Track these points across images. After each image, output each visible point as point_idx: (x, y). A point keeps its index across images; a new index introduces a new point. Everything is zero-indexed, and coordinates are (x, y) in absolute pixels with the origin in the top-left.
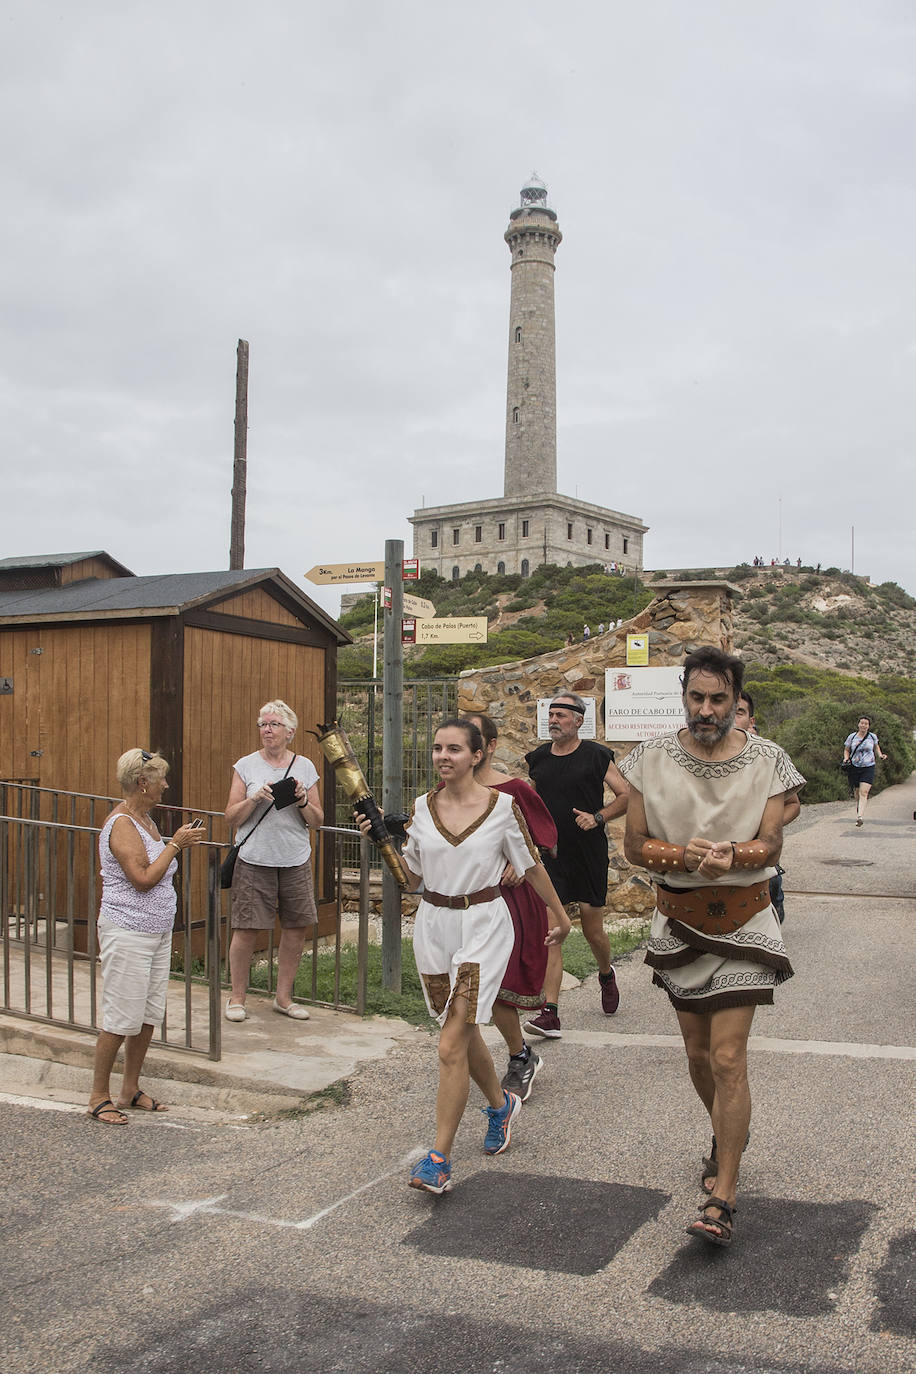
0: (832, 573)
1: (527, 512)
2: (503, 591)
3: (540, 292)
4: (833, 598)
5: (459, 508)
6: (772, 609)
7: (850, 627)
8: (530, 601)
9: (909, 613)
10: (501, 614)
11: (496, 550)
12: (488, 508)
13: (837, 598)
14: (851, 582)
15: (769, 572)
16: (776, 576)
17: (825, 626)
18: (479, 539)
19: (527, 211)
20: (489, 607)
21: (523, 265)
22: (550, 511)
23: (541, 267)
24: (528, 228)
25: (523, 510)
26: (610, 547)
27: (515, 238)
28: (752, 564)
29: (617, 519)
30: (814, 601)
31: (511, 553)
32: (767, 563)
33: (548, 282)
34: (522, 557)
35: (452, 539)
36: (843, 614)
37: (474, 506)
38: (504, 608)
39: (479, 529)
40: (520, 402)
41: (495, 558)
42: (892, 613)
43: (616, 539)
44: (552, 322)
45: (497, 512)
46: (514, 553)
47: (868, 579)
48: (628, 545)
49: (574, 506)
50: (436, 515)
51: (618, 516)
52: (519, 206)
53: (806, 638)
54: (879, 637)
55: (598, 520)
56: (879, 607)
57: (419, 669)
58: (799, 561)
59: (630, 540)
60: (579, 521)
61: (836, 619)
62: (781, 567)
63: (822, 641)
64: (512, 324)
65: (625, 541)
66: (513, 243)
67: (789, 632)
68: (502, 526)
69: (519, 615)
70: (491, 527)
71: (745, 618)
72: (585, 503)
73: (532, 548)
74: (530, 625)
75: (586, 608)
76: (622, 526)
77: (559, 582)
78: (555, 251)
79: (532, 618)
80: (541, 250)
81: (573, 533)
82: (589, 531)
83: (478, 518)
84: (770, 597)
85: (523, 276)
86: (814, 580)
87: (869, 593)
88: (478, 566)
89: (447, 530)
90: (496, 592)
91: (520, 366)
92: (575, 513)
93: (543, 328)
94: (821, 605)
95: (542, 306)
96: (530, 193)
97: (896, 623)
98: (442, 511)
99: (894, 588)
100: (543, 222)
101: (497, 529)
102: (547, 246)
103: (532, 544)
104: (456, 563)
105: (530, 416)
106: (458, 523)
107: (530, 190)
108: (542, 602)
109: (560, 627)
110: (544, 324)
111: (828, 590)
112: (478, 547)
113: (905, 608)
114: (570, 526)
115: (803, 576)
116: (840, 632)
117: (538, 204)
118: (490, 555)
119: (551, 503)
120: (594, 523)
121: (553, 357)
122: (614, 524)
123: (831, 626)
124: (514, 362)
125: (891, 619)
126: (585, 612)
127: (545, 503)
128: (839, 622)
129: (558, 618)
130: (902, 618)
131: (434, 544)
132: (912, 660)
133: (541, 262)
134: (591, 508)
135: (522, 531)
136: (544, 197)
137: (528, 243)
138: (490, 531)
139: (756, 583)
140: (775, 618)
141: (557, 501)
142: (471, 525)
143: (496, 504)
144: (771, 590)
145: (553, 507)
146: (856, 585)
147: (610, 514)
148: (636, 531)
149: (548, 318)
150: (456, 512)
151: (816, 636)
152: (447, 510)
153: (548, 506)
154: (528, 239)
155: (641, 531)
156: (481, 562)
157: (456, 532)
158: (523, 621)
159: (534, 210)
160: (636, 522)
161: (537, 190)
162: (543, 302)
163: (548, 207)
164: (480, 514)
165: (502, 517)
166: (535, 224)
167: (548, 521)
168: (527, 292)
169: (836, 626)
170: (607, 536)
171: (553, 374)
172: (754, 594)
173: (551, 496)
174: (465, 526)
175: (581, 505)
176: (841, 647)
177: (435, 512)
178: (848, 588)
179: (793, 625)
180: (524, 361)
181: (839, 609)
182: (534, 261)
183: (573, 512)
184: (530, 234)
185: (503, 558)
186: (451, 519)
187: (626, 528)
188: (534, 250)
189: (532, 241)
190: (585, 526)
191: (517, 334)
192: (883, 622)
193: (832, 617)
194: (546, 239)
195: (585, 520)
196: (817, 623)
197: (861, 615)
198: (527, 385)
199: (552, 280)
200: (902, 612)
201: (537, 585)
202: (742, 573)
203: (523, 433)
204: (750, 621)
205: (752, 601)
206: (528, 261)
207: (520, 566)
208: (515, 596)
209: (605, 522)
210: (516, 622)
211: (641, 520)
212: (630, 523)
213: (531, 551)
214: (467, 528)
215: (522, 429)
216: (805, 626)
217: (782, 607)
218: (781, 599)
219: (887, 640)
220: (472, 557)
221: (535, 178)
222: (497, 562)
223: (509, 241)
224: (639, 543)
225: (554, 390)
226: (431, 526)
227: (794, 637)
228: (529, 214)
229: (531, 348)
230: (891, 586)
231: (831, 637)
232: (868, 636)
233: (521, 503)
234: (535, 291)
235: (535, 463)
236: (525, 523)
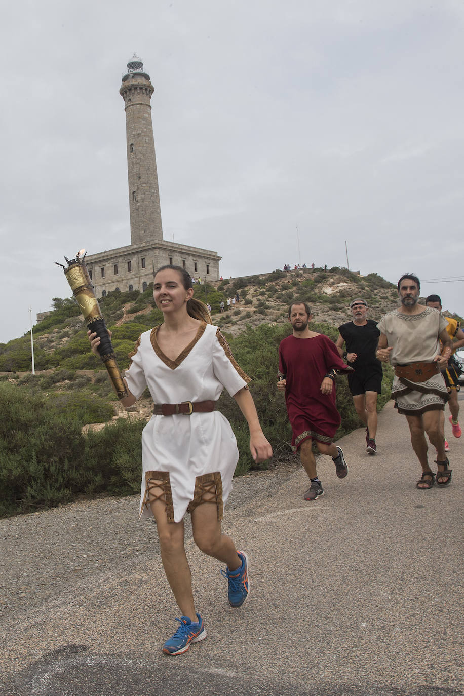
0: (335, 270)
1: (143, 253)
2: (128, 301)
3: (143, 122)
4: (336, 285)
5: (104, 255)
6: (296, 295)
7: (348, 302)
8: (143, 305)
9: (386, 290)
10: (125, 315)
11: (127, 278)
12: (120, 253)
13: (338, 285)
14: (347, 275)
15: (294, 274)
16: (298, 275)
17: (331, 303)
18: (116, 272)
19: (131, 75)
20: (118, 312)
21: (131, 107)
22: (157, 251)
23: (142, 107)
24: (132, 85)
25: (141, 252)
26: (198, 270)
27: (126, 92)
28: (282, 270)
29: (201, 253)
30: (323, 289)
31: (135, 279)
32: (292, 268)
33: (147, 116)
34: (142, 281)
35: (101, 274)
36: (343, 294)
37: (112, 252)
38: (127, 311)
39: (116, 266)
40: (136, 188)
41: (127, 283)
42: (375, 291)
43: (201, 265)
44: (152, 139)
45: (125, 255)
46: (138, 279)
47: (359, 273)
48: (210, 268)
49: (172, 247)
50: (90, 260)
51: (202, 251)
52: (127, 73)
53: (319, 312)
55: (189, 254)
56: (367, 288)
57: (64, 353)
58: (313, 265)
59: (210, 265)
60: (176, 256)
61: (339, 298)
62: (301, 269)
63: (330, 312)
64: (128, 142)
65: (208, 267)
66: (125, 95)
68: (129, 263)
69: (135, 315)
70: (123, 264)
71: (279, 303)
72: (179, 245)
73: (148, 274)
74: (141, 319)
76: (205, 258)
78: (150, 98)
79: (142, 315)
80: (141, 97)
82: (184, 261)
83: (115, 260)
84: (295, 288)
85: (132, 114)
86: (322, 275)
87: (360, 280)
88: (117, 289)
89: (97, 269)
90: (124, 302)
91: (135, 167)
92: (174, 251)
93: (146, 143)
94: (329, 291)
96: (132, 65)
97: (379, 297)
98: (94, 257)
99: (375, 277)
100: (142, 81)
101: (126, 266)
102: (145, 95)
103: (148, 272)
104: (104, 289)
105: (143, 196)
106: (103, 264)
107: (133, 63)
108: (150, 306)
109: (159, 319)
110: (147, 141)
111: (332, 280)
112: (116, 277)
113: (384, 287)
114: (171, 258)
115: (316, 274)
116: (342, 305)
117: (138, 71)
118: (125, 281)
119: (157, 245)
120: (187, 256)
121: (154, 159)
122: (199, 256)
123: (335, 303)
124: (131, 165)
125: (375, 295)
127: (153, 246)
128: (341, 300)
130: (383, 293)
133: (142, 104)
134: (184, 247)
135: (141, 264)
136: (141, 67)
137: (133, 94)
138: (122, 268)
139: (285, 281)
141: (161, 244)
142: (111, 264)
143: (125, 250)
144: (295, 284)
145: (159, 248)
146: (352, 277)
147: (196, 250)
148: (214, 260)
149: (149, 136)
150: (101, 257)
151: (326, 309)
152: (96, 257)
153: (155, 248)
154: (133, 91)
155: (217, 259)
156: (118, 286)
157: (103, 269)
158: (137, 318)
159: (135, 75)
160: (214, 254)
161: (136, 63)
162: (145, 128)
163: (144, 72)
164: (116, 257)
165: (129, 257)
166: (137, 82)
167: (156, 257)
168: (135, 122)
169: (339, 302)
170: (195, 264)
171: (155, 170)
172: (284, 288)
173: (157, 241)
174: (108, 265)
175: (177, 246)
176: (343, 315)
177: (89, 258)
178: (346, 278)
180: (137, 163)
181: (341, 292)
182: (138, 104)
183: (172, 250)
184: (134, 89)
185: (131, 282)
186: (99, 262)
187: (207, 258)
188: (137, 98)
189: (136, 93)
190: (181, 259)
191: (131, 148)
192: (370, 297)
193: (336, 297)
194: (144, 91)
195: (180, 255)
196: (326, 301)
197: (355, 294)
198: (140, 178)
199: (150, 115)
200: (382, 290)
201: (149, 295)
202: (276, 276)
203: (139, 206)
204: (281, 304)
205: (284, 292)
206: (134, 105)
207: (142, 286)
208: (135, 304)
209: (193, 255)
210: (133, 319)
211: (216, 253)
212: (209, 255)
213: (148, 276)
214: (109, 266)
215: (139, 204)
216: (318, 304)
217: (303, 294)
218: (302, 289)
219: (374, 308)
220: (113, 284)
221: (135, 56)
222: (128, 285)
223: (122, 94)
224: (217, 267)
225: (156, 179)
226: (88, 267)
228: (133, 77)
229: (140, 156)
230: (374, 275)
231: (336, 309)
233: (140, 248)
234: (140, 122)
235: (148, 224)
236: (143, 260)
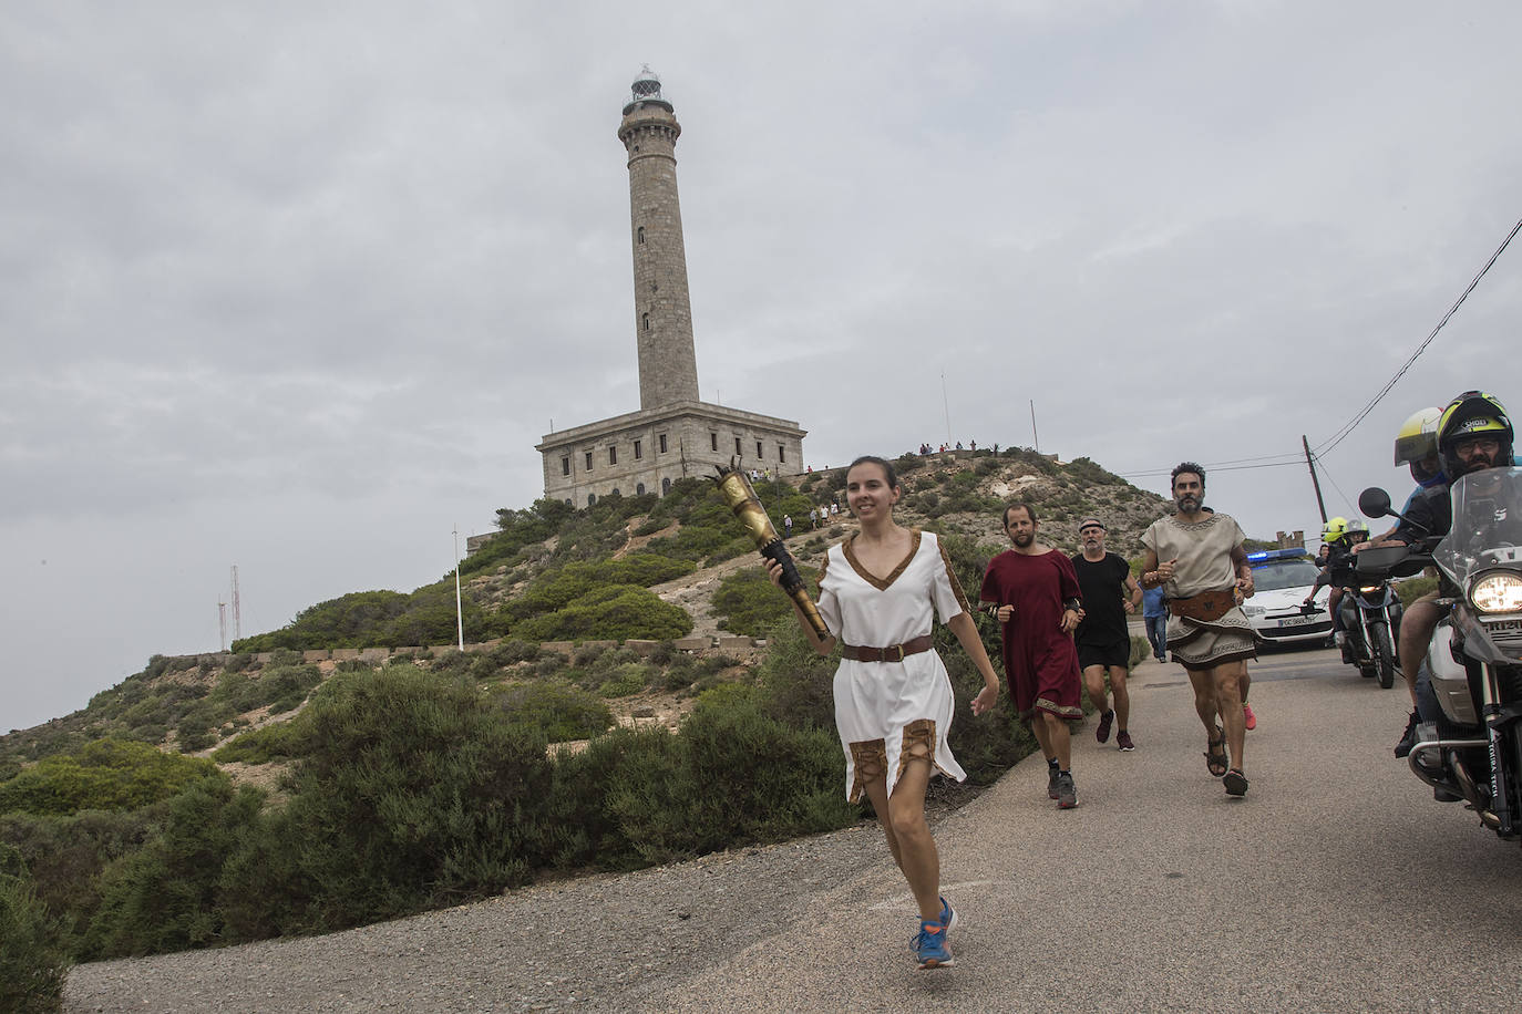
0: (1013, 453)
1: (664, 424)
2: (636, 514)
3: (661, 188)
4: (1016, 480)
5: (590, 429)
6: (942, 500)
8: (663, 521)
9: (1107, 488)
10: (630, 539)
11: (634, 471)
12: (622, 425)
13: (1019, 480)
14: (1035, 462)
15: (938, 460)
16: (947, 463)
18: (613, 460)
19: (639, 104)
20: (617, 534)
21: (639, 161)
22: (688, 421)
23: (660, 161)
24: (642, 122)
25: (658, 423)
26: (763, 455)
27: (630, 134)
28: (918, 453)
29: (769, 425)
30: (993, 487)
31: (649, 473)
32: (936, 450)
33: (669, 177)
34: (662, 476)
35: (585, 465)
37: (606, 425)
38: (633, 532)
39: (613, 450)
40: (649, 306)
41: (633, 480)
42: (1087, 490)
43: (770, 446)
44: (677, 219)
45: (630, 429)
46: (653, 472)
47: (1056, 457)
48: (785, 452)
49: (716, 414)
50: (565, 439)
51: (771, 422)
52: (632, 100)
53: (986, 528)
54: (1075, 518)
55: (746, 427)
56: (1071, 485)
57: (518, 611)
58: (973, 444)
59: (786, 447)
60: (724, 429)
62: (953, 452)
64: (633, 225)
65: (781, 449)
66: (628, 140)
67: (965, 523)
68: (637, 444)
69: (648, 539)
70: (626, 446)
71: (912, 514)
72: (728, 409)
73: (673, 464)
74: (660, 547)
75: (724, 521)
76: (776, 433)
77: (698, 497)
78: (674, 144)
79: (662, 539)
80: (657, 144)
81: (718, 444)
82: (737, 440)
83: (611, 438)
84: (941, 487)
85: (641, 173)
86: (992, 463)
87: (1059, 471)
88: (616, 491)
89: (578, 455)
90: (628, 515)
91: (646, 268)
92: (719, 421)
93: (667, 226)
94: (1002, 490)
95: (665, 202)
96: (640, 87)
97: (1094, 502)
98: (572, 434)
99: (1087, 464)
100: (660, 115)
101: (633, 448)
102: (665, 138)
103: (672, 460)
104: (591, 490)
105: (662, 321)
106: (589, 445)
107: (642, 83)
108: (677, 522)
109: (693, 546)
110: (668, 221)
111: (1008, 471)
112: (614, 469)
113: (1102, 483)
114: (714, 436)
115: (978, 461)
117: (652, 97)
118: (629, 478)
119: (688, 411)
120: (743, 431)
121: (682, 256)
122: (765, 431)
124: (640, 265)
125: (1087, 497)
126: (722, 526)
127: (682, 413)
129: (690, 536)
130: (1100, 494)
131: (566, 472)
132: (1116, 541)
133: (659, 156)
134: (738, 415)
135: (659, 446)
136: (658, 90)
137: (643, 138)
138: (625, 451)
139: (924, 474)
140: (947, 509)
141: (696, 409)
142: (604, 447)
143: (629, 419)
144: (941, 479)
145: (692, 416)
146: (1045, 465)
147: (760, 419)
148: (792, 436)
149: (671, 214)
150: (586, 434)
152: (576, 433)
153: (686, 416)
154: (643, 133)
155: (798, 436)
156: (617, 487)
157: (589, 456)
158: (651, 544)
159: (647, 104)
160: (792, 426)
161: (649, 82)
162: (666, 198)
163: (662, 99)
164: (613, 433)
165: (636, 433)
166: (649, 117)
167: (687, 432)
168: (646, 189)
170: (759, 444)
171: (684, 274)
172: (922, 485)
173: (687, 404)
174: (598, 448)
175: (726, 412)
177: (564, 435)
178: (1032, 467)
179: (969, 516)
180: (649, 263)
181: (1024, 491)
182: (652, 156)
183: (716, 420)
184: (645, 128)
185: (642, 479)
186: (582, 442)
187: (781, 434)
188: (650, 145)
189: (648, 135)
190: (732, 436)
191: (640, 236)
192: (1077, 501)
194: (663, 132)
195: (731, 428)
197: (1051, 496)
198: (656, 288)
199: (673, 175)
200: (1099, 489)
201: (673, 502)
202: (909, 463)
203: (655, 340)
204: (916, 516)
205: (921, 494)
206: (645, 157)
207: (661, 486)
208: (649, 518)
209: (755, 429)
210: (645, 546)
211: (797, 424)
212: (784, 427)
213: (672, 468)
214: (600, 450)
215: (654, 336)
216: (984, 514)
217: (956, 496)
218: (954, 487)
220: (608, 482)
221: (646, 71)
222: (635, 485)
223: (622, 138)
224: (798, 450)
225: (686, 290)
226: (561, 452)
227: (971, 528)
228: (642, 108)
229: (656, 248)
230: (1084, 461)
232: (1061, 518)
233: (655, 416)
234: (655, 187)
235: (672, 372)
236: (663, 438)
